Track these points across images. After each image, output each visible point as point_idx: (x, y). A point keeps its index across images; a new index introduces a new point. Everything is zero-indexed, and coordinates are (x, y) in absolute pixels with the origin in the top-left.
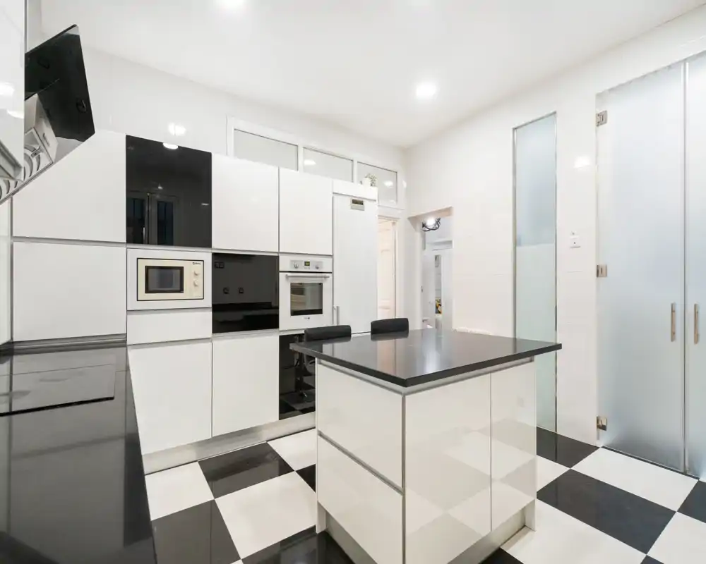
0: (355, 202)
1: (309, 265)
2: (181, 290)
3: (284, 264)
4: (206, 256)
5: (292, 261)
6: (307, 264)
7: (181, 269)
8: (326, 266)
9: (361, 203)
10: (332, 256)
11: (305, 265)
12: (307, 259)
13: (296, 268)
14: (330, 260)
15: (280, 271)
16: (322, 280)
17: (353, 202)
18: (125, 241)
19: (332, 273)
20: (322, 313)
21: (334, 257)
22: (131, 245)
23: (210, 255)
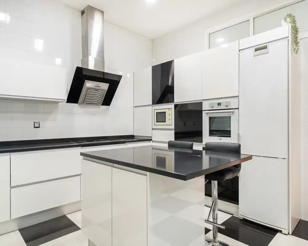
0: (256, 50)
1: (221, 105)
2: (165, 122)
3: (206, 106)
4: (172, 106)
5: (210, 104)
6: (219, 104)
7: (165, 112)
8: (233, 104)
10: (238, 96)
11: (218, 105)
12: (219, 101)
13: (212, 107)
14: (236, 99)
15: (203, 111)
16: (230, 114)
17: (255, 51)
18: (151, 104)
19: (238, 109)
20: (230, 137)
21: (239, 97)
22: (153, 105)
23: (174, 106)
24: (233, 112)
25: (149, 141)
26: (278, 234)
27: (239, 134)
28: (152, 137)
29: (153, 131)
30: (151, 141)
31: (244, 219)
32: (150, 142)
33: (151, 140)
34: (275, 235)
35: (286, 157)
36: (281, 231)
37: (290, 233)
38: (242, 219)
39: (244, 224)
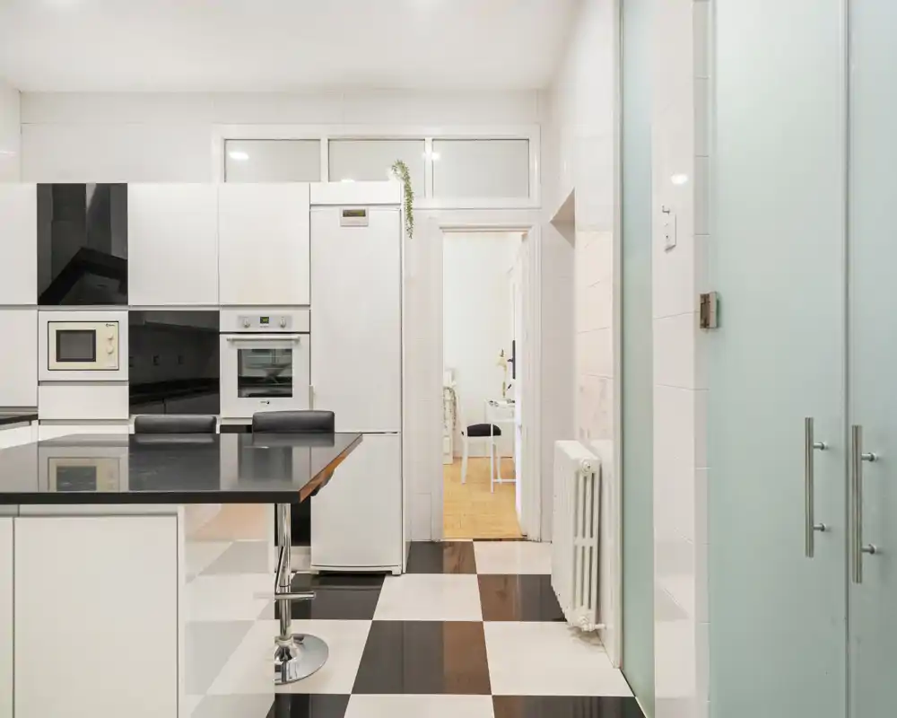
0: (347, 214)
1: (267, 322)
2: (94, 359)
3: (227, 322)
4: (120, 315)
5: (240, 317)
6: (264, 320)
7: (93, 332)
8: (298, 321)
9: (363, 214)
10: (309, 306)
11: (262, 322)
12: (265, 313)
13: (246, 326)
14: (305, 312)
15: (220, 333)
16: (291, 345)
17: (344, 215)
18: (36, 303)
19: (309, 333)
20: (290, 395)
21: (312, 308)
22: (42, 307)
23: (126, 314)
24: (297, 341)
25: (28, 423)
26: (387, 579)
27: (311, 389)
28: (37, 407)
29: (43, 388)
30: (35, 423)
31: (321, 572)
32: (30, 424)
33: (35, 417)
34: (381, 584)
35: (398, 430)
36: (390, 573)
37: (404, 571)
38: (318, 573)
39: (322, 583)
